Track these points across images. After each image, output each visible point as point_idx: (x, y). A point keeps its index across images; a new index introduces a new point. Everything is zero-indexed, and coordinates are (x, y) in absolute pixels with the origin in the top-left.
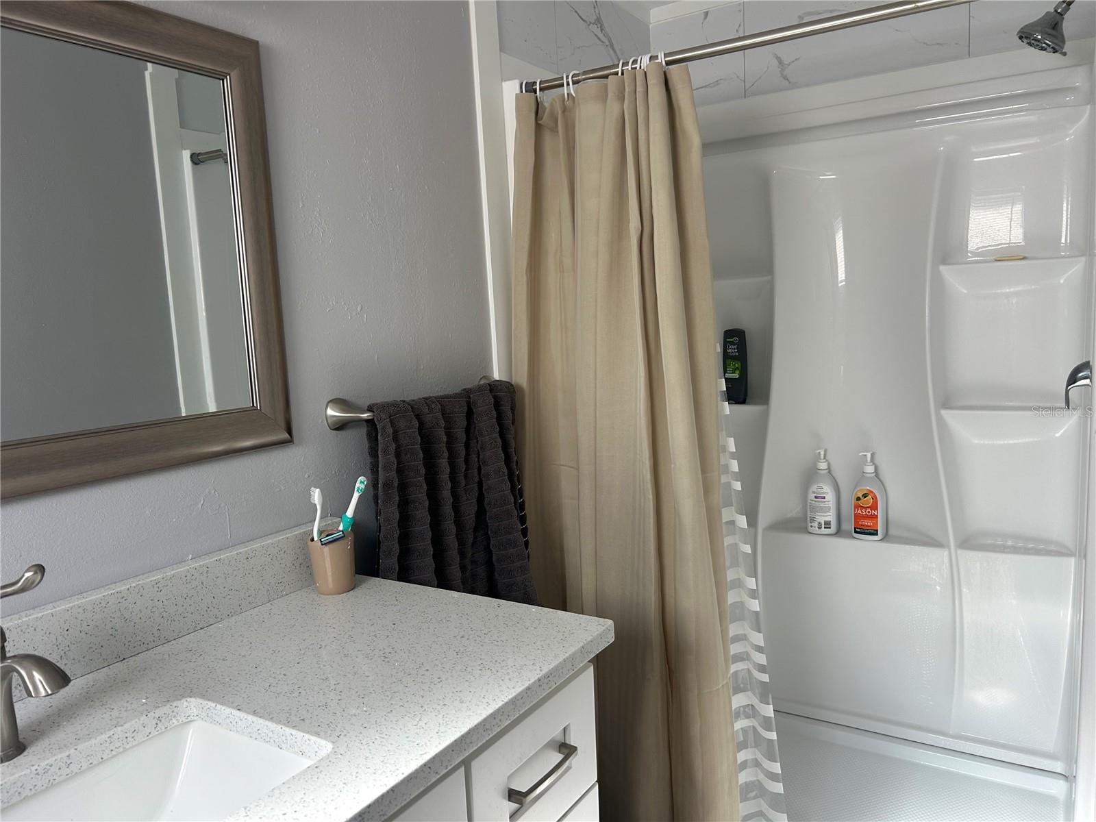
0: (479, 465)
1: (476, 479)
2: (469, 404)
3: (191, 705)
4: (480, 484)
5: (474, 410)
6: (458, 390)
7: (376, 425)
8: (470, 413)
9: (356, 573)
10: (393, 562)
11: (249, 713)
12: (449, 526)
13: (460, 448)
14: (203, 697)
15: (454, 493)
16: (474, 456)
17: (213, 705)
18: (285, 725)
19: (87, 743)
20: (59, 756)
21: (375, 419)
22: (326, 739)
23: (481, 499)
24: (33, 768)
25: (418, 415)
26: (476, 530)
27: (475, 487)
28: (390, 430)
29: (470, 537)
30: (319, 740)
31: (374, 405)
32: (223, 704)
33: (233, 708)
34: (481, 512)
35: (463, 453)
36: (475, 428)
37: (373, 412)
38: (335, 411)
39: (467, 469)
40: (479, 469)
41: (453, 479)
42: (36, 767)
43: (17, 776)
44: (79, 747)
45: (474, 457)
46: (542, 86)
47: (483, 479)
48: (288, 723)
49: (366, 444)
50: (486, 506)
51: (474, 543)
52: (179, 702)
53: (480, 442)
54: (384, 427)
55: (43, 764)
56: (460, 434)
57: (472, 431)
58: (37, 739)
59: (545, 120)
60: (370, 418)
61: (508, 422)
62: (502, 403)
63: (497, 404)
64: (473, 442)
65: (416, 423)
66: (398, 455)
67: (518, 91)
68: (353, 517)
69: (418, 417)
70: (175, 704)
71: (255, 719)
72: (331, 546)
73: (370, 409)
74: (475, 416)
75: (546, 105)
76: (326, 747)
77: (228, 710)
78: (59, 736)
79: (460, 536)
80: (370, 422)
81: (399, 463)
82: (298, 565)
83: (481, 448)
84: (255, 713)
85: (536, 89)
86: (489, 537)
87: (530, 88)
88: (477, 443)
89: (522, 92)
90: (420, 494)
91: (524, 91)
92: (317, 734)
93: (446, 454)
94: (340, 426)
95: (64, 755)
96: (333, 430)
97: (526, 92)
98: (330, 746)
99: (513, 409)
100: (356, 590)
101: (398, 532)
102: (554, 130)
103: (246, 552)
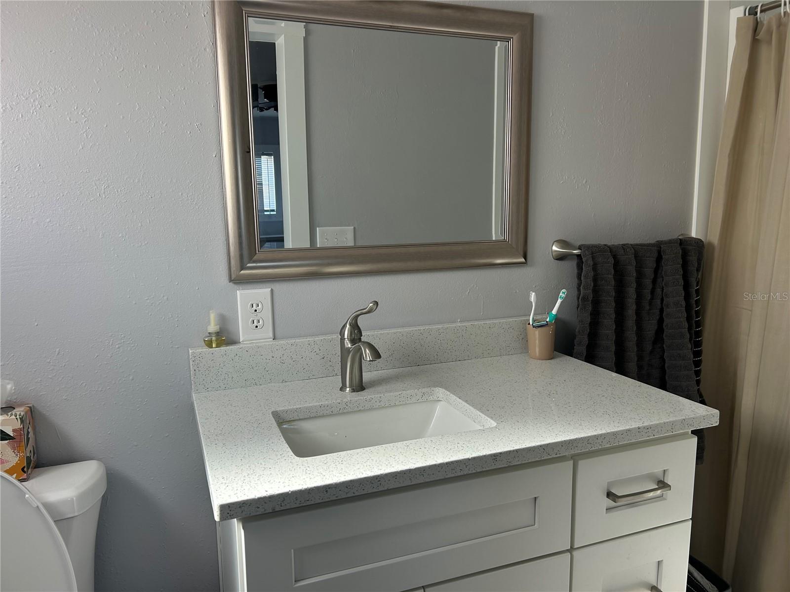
0: (662, 296)
1: (659, 307)
2: (659, 252)
3: (440, 392)
4: (662, 311)
5: (663, 257)
6: (652, 241)
7: (582, 259)
8: (659, 259)
9: (555, 350)
10: (583, 349)
11: (464, 401)
12: (631, 335)
13: (648, 282)
14: (446, 389)
15: (638, 313)
16: (659, 289)
17: (449, 393)
18: (478, 410)
19: (389, 394)
20: (376, 396)
21: (582, 255)
22: (494, 421)
23: (661, 321)
24: (365, 398)
25: (614, 255)
26: (655, 343)
27: (657, 312)
28: (591, 263)
29: (648, 347)
30: (492, 421)
31: (582, 245)
32: (454, 394)
33: (457, 397)
34: (660, 331)
35: (650, 286)
36: (662, 270)
37: (581, 250)
38: (557, 248)
39: (652, 299)
40: (662, 300)
41: (638, 303)
42: (366, 397)
43: (358, 398)
44: (385, 394)
45: (659, 291)
46: (763, 8)
47: (664, 307)
48: (480, 410)
49: (576, 271)
50: (664, 327)
51: (651, 352)
52: (434, 388)
53: (664, 281)
54: (586, 261)
55: (369, 397)
56: (649, 272)
57: (660, 271)
58: (370, 387)
59: (762, 35)
60: (579, 253)
61: (692, 268)
62: (690, 254)
63: (685, 255)
64: (659, 280)
65: (612, 260)
66: (595, 280)
67: (742, 15)
68: (556, 314)
69: (615, 257)
70: (432, 389)
71: (465, 404)
72: (540, 329)
73: (580, 248)
74: (663, 261)
75: (765, 22)
76: (494, 424)
77: (455, 397)
78: (380, 388)
79: (640, 344)
80: (579, 256)
81: (595, 286)
82: (521, 338)
83: (665, 285)
84: (466, 401)
85: (757, 11)
86: (664, 350)
87: (753, 11)
88: (663, 281)
89: (745, 14)
90: (609, 309)
91: (747, 14)
92: (492, 418)
93: (634, 285)
94: (561, 258)
95: (379, 396)
96: (556, 259)
97: (749, 14)
98: (495, 424)
99: (699, 260)
100: (552, 360)
101: (588, 330)
102: (769, 42)
103: (489, 323)
